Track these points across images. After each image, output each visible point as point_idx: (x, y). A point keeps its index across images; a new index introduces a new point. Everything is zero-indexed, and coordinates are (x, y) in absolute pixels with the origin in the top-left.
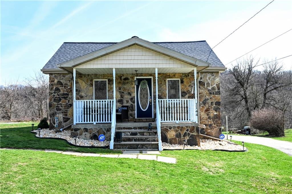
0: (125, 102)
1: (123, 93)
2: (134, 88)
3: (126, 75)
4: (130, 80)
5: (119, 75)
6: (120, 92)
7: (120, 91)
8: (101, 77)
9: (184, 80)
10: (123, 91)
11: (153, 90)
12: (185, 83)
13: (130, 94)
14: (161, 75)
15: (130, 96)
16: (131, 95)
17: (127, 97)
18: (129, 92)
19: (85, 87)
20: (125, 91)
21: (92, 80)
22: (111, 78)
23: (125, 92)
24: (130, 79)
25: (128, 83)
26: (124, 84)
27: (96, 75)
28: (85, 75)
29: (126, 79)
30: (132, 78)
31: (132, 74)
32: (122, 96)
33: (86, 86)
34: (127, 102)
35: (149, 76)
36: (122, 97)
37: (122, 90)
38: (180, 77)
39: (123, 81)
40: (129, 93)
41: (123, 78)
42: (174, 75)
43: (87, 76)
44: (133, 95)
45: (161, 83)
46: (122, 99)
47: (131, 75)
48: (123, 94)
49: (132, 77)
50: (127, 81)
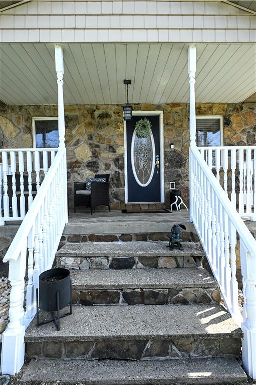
0: (102, 166)
1: (98, 146)
2: (122, 135)
3: (105, 107)
4: (113, 119)
5: (89, 107)
6: (91, 144)
7: (91, 142)
8: (48, 111)
9: (232, 119)
10: (98, 144)
11: (165, 140)
12: (234, 126)
13: (112, 149)
14: (181, 108)
15: (113, 154)
16: (114, 152)
17: (106, 156)
18: (112, 144)
19: (15, 134)
20: (103, 143)
21: (29, 119)
22: (71, 114)
23: (102, 146)
24: (113, 115)
25: (108, 125)
26: (100, 126)
27: (39, 108)
28: (13, 108)
29: (105, 116)
30: (118, 113)
31: (118, 105)
32: (95, 155)
33: (15, 131)
34: (108, 166)
35: (154, 110)
36: (96, 157)
37: (95, 141)
38: (222, 112)
39: (97, 120)
40: (111, 147)
41: (97, 113)
42: (211, 108)
43: (18, 110)
44: (119, 152)
45: (182, 126)
46: (95, 160)
47: (114, 108)
48: (97, 149)
49: (118, 111)
50: (105, 121)
